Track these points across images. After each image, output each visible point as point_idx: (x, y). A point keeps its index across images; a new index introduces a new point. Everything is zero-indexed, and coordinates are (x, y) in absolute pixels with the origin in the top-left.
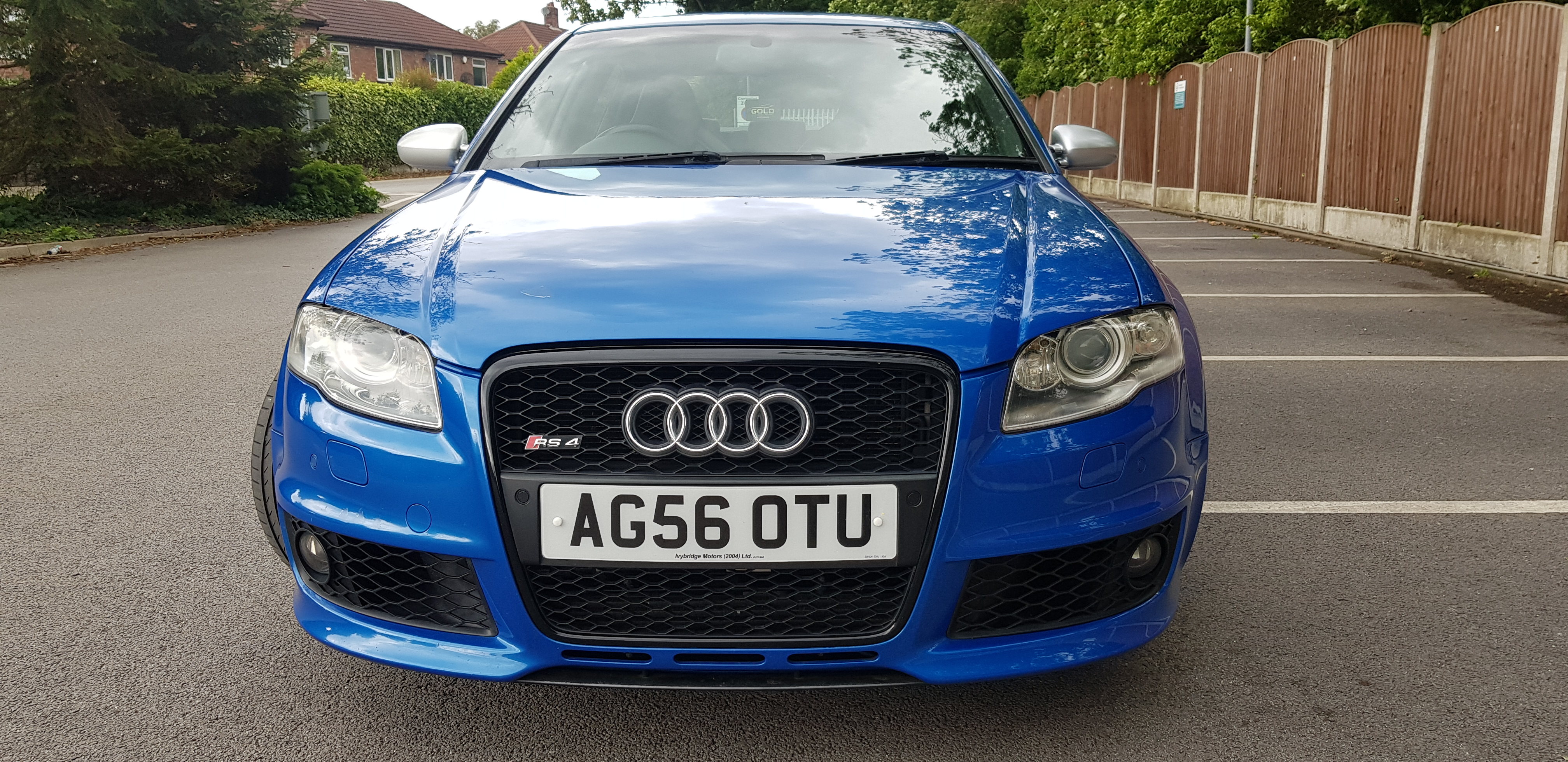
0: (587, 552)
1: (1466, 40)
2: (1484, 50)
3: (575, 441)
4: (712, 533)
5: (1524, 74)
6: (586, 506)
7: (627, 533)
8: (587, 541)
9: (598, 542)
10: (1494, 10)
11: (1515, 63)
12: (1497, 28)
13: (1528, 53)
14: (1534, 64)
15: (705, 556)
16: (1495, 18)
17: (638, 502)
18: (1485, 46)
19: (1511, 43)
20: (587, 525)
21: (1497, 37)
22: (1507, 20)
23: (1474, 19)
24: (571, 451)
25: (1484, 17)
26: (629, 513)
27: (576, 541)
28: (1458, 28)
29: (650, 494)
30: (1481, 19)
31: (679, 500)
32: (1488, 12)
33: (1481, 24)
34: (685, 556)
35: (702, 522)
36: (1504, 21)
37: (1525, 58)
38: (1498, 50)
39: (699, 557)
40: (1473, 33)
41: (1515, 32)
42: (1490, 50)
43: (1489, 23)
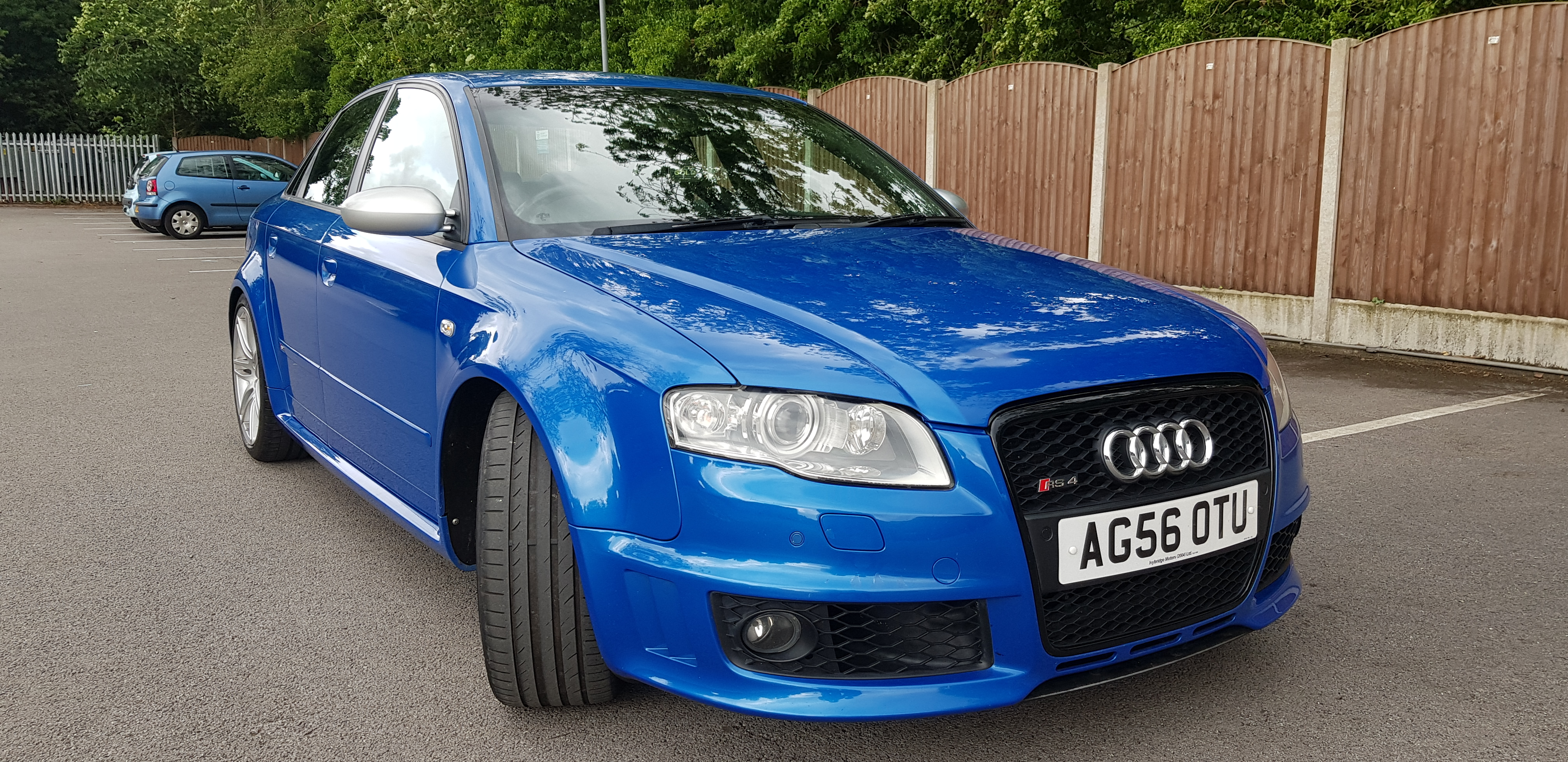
0: (1094, 572)
1: (840, 105)
2: (858, 115)
3: (1074, 480)
4: (1171, 539)
5: (895, 135)
6: (1092, 533)
7: (1120, 551)
8: (1092, 563)
9: (1100, 563)
10: (863, 81)
11: (887, 125)
12: (868, 97)
13: (898, 118)
14: (903, 127)
15: (1167, 559)
16: (865, 88)
17: (1126, 522)
18: (858, 110)
19: (881, 110)
20: (1092, 550)
21: (868, 103)
22: (876, 91)
23: (846, 88)
24: (1073, 486)
25: (855, 86)
26: (1122, 533)
27: (1084, 565)
28: (832, 94)
29: (1133, 514)
30: (853, 88)
31: (1151, 516)
32: (858, 82)
33: (853, 94)
34: (1155, 562)
35: (1166, 530)
36: (873, 91)
37: (896, 122)
38: (871, 115)
39: (1163, 560)
40: (845, 99)
41: (885, 101)
42: (863, 114)
43: (860, 92)
